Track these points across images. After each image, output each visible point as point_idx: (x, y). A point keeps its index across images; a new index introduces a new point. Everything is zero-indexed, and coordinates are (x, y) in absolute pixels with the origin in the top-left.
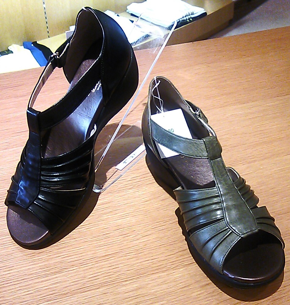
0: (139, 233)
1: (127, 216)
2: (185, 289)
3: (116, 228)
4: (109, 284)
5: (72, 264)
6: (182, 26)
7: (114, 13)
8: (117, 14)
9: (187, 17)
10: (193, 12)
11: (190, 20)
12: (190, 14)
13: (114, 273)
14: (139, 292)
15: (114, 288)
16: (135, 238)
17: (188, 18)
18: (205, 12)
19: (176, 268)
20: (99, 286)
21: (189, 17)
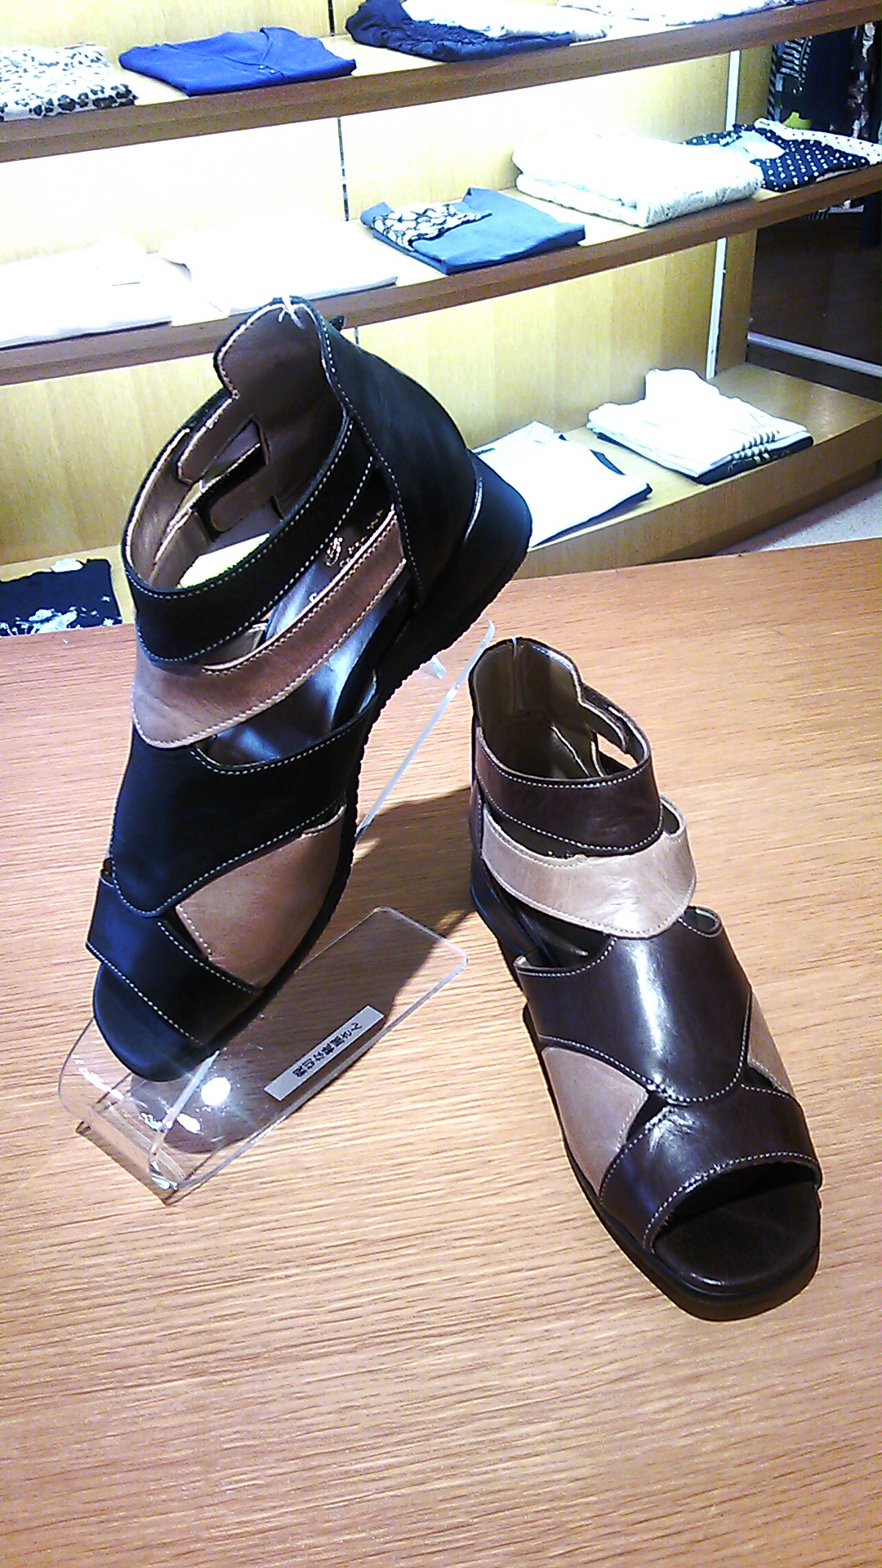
0: (503, 1169)
1: (474, 1110)
2: (624, 1385)
3: (433, 1147)
4: (388, 1339)
5: (282, 1258)
6: (740, 472)
7: (552, 430)
8: (559, 434)
9: (756, 450)
10: (774, 436)
11: (762, 458)
12: (765, 440)
13: (408, 1302)
14: (475, 1380)
15: (400, 1356)
16: (486, 1186)
17: (757, 452)
18: (808, 435)
19: (601, 1308)
20: (354, 1345)
21: (762, 448)
